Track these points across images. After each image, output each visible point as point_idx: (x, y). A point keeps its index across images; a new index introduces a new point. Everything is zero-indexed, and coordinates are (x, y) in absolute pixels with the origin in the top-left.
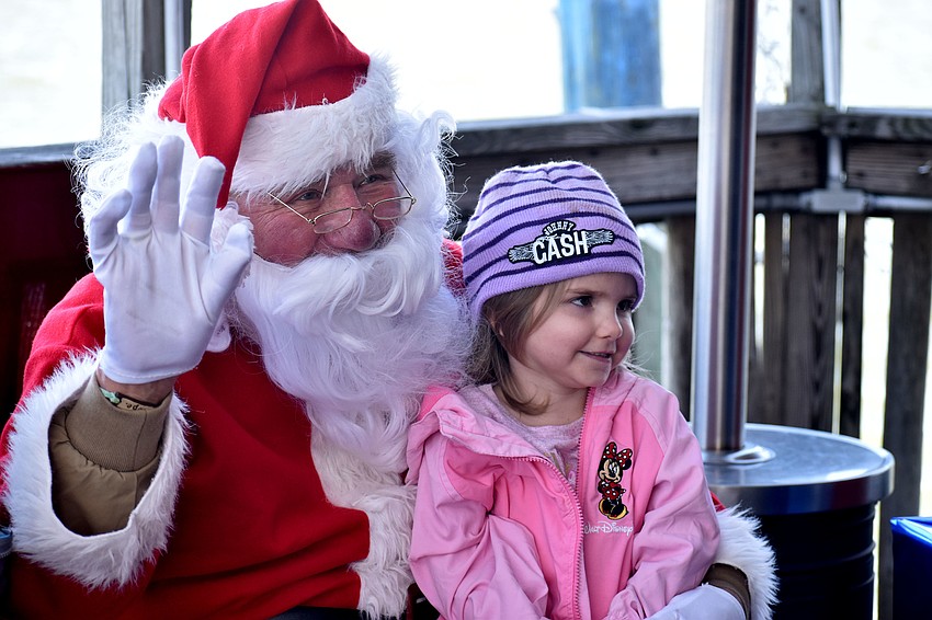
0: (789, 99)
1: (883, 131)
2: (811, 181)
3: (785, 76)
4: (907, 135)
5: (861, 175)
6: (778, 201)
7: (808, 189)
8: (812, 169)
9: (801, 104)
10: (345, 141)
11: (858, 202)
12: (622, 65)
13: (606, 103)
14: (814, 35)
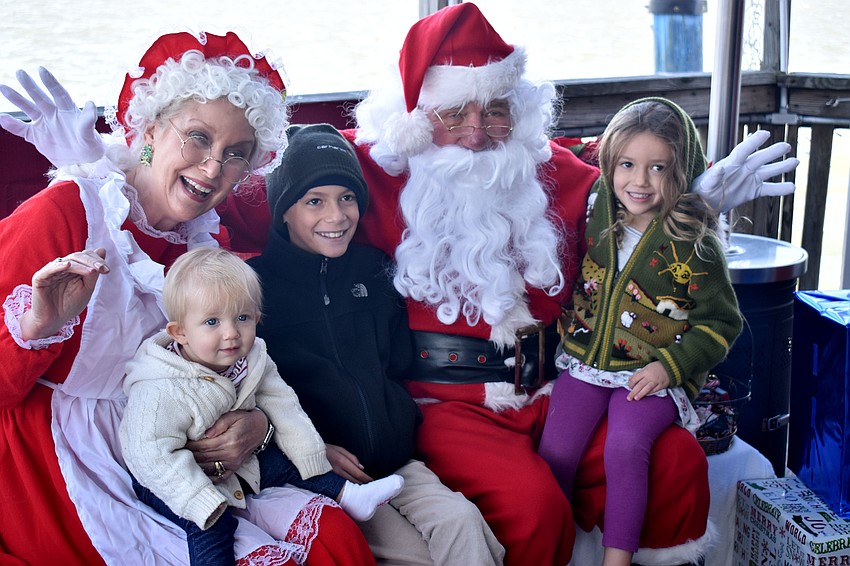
0: (762, 68)
1: (809, 84)
2: (772, 109)
3: (760, 56)
4: (821, 87)
5: (796, 106)
6: (755, 119)
7: (770, 113)
8: (772, 103)
9: (768, 71)
10: (475, 88)
11: (795, 119)
12: (683, 53)
13: (676, 69)
14: (776, 37)
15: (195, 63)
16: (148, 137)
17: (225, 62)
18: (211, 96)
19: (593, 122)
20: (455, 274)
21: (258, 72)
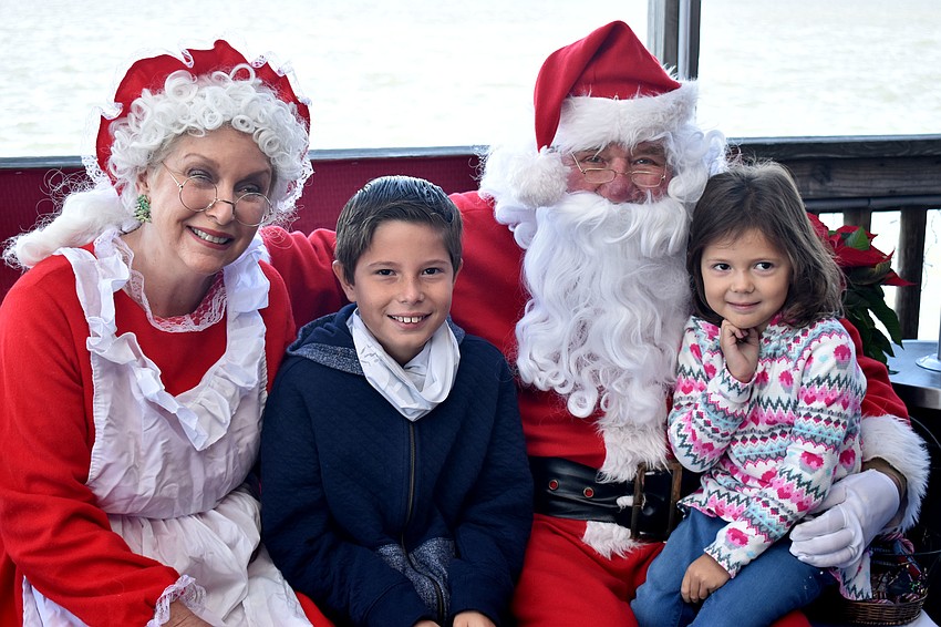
10: (617, 125)
15: (183, 89)
16: (141, 185)
17: (220, 78)
18: (210, 126)
19: (885, 191)
20: (592, 357)
21: (261, 81)
